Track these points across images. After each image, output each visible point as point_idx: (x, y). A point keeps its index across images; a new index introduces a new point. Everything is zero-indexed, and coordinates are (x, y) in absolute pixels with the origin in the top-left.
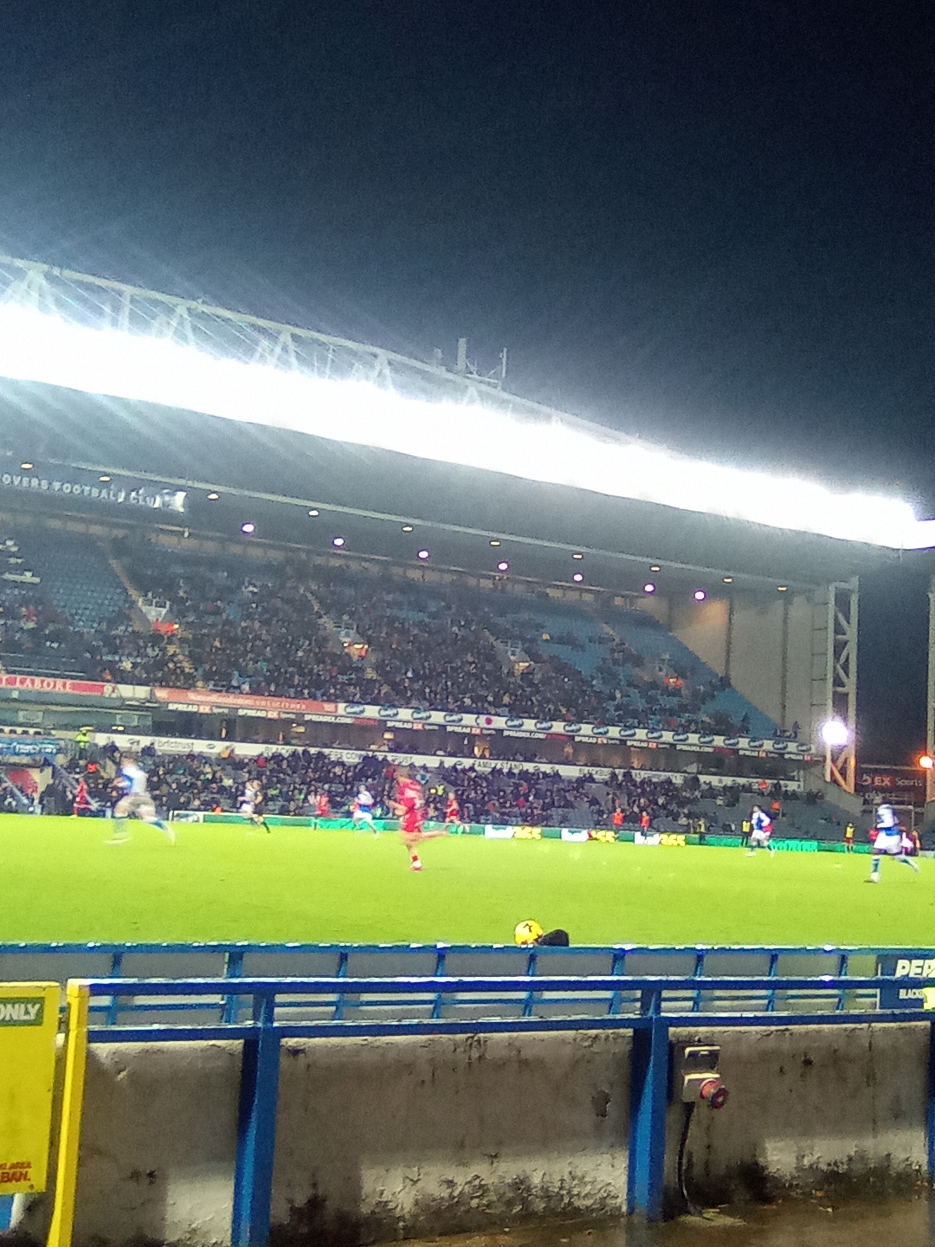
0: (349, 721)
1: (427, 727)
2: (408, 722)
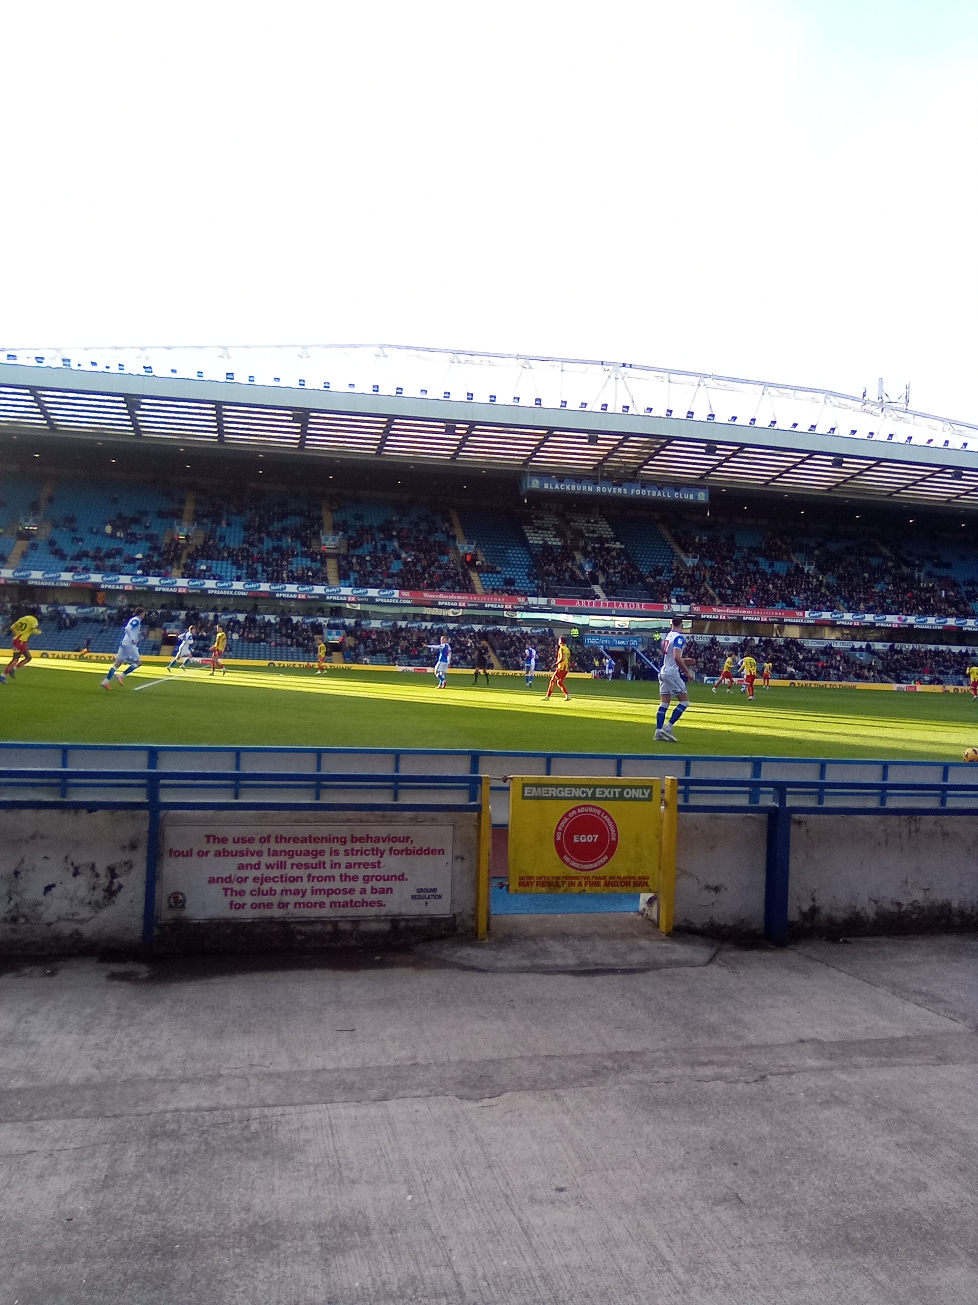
0: (812, 622)
1: (863, 624)
2: (850, 621)
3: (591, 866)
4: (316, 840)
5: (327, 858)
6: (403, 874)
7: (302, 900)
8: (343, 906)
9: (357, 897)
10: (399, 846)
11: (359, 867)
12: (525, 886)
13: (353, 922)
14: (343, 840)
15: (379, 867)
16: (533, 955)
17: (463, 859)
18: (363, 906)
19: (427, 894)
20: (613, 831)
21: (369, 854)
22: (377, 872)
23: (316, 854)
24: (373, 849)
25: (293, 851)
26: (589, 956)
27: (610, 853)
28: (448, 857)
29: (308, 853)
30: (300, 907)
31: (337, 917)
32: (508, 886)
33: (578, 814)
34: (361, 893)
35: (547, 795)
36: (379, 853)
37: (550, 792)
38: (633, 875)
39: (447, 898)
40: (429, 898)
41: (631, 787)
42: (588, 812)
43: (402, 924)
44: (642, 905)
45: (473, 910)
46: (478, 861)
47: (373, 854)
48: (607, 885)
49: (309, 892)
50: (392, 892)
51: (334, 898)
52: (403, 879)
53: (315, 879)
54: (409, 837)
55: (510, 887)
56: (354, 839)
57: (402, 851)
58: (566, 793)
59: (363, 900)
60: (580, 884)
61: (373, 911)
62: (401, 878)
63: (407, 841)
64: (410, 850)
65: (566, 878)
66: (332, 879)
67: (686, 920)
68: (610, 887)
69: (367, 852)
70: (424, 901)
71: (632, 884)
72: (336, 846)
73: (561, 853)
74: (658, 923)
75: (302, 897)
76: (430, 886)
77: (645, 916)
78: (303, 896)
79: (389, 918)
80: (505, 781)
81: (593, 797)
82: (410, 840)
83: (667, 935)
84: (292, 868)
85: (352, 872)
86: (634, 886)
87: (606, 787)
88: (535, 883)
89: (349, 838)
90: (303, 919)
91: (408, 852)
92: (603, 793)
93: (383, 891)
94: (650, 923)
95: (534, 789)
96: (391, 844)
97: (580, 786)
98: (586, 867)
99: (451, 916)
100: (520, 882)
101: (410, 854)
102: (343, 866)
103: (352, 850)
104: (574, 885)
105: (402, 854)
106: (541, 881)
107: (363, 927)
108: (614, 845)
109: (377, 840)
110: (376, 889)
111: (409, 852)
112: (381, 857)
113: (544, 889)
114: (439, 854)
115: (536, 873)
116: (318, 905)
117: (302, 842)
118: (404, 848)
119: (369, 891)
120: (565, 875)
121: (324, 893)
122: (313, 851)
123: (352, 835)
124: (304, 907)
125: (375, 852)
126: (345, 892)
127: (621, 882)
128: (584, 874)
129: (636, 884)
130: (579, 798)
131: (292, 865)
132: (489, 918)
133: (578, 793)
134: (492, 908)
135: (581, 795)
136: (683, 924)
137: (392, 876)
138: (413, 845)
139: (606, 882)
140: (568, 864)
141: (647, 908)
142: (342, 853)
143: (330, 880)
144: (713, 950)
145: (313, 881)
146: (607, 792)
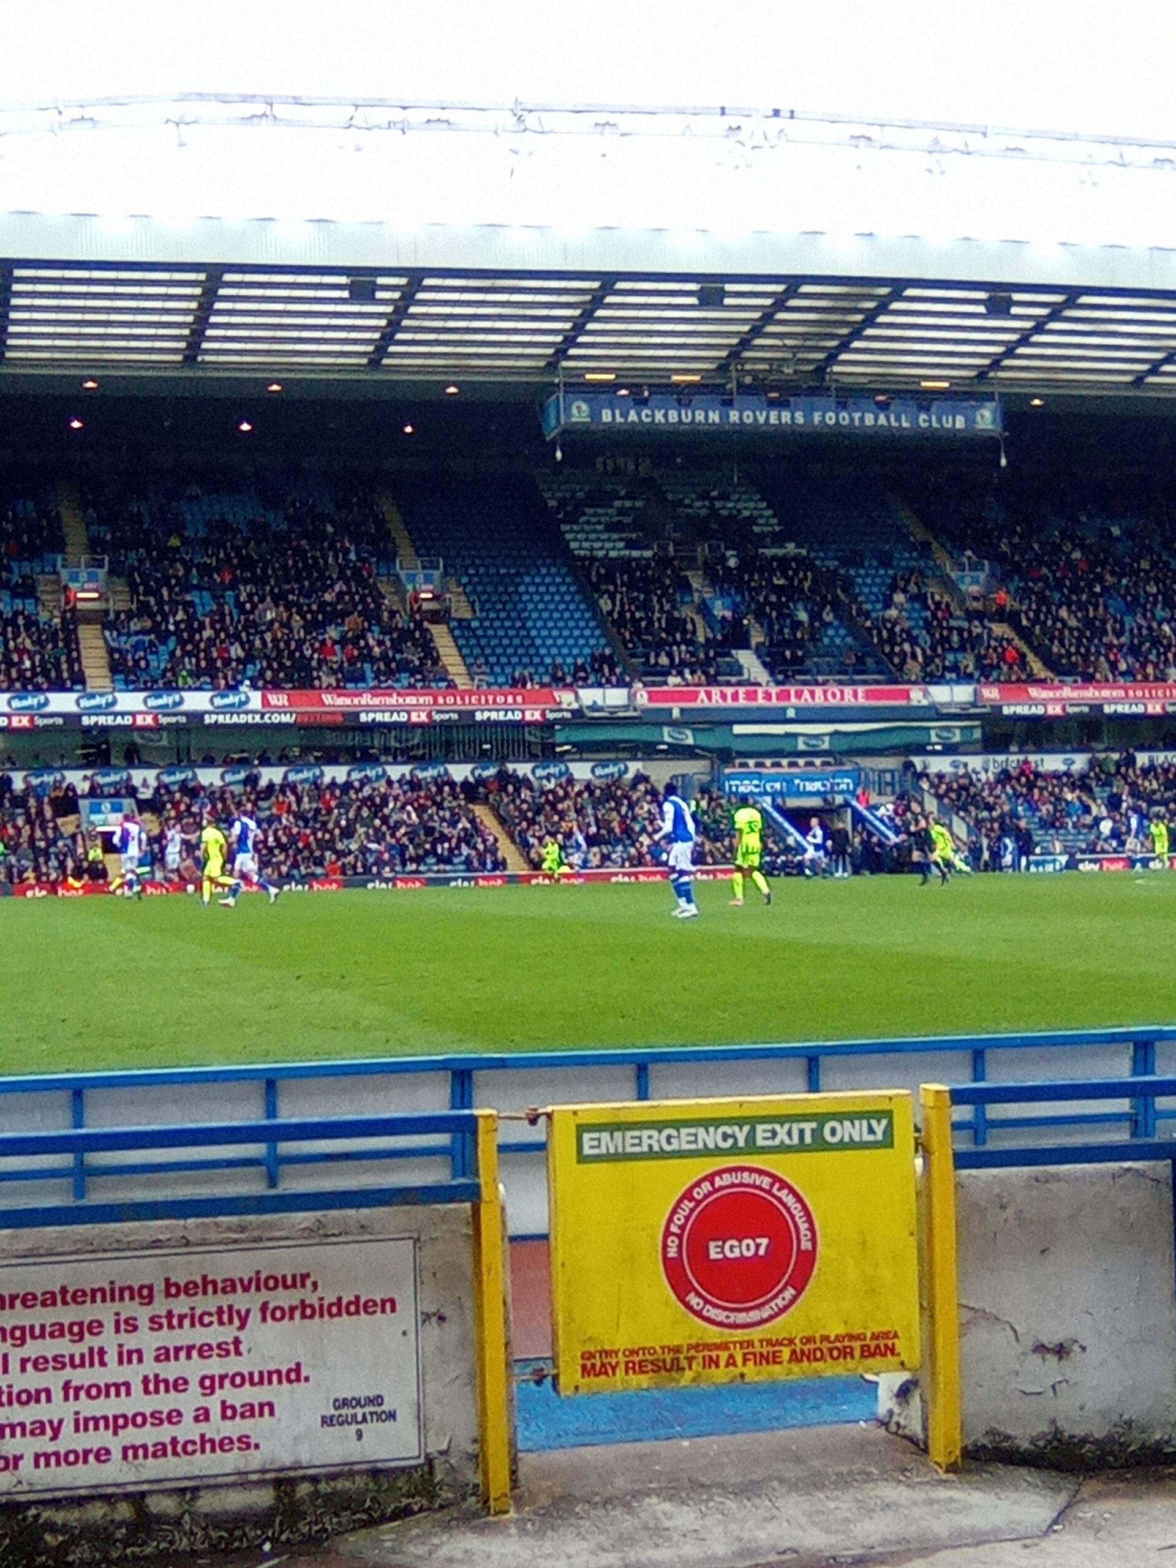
3: (755, 1316)
4: (78, 1297)
5: (108, 1340)
6: (298, 1365)
7: (51, 1448)
8: (155, 1455)
9: (189, 1430)
10: (283, 1298)
11: (189, 1357)
12: (596, 1375)
13: (183, 1491)
14: (146, 1295)
15: (238, 1353)
16: (625, 1540)
17: (442, 1319)
18: (203, 1451)
19: (359, 1412)
20: (803, 1227)
21: (211, 1323)
22: (232, 1365)
23: (79, 1331)
24: (220, 1311)
25: (22, 1329)
26: (762, 1535)
27: (800, 1283)
28: (406, 1316)
29: (59, 1330)
30: (48, 1464)
31: (143, 1482)
32: (556, 1378)
33: (716, 1190)
34: (197, 1419)
35: (637, 1149)
36: (237, 1322)
37: (646, 1142)
38: (857, 1331)
39: (406, 1415)
40: (364, 1420)
41: (840, 1117)
42: (742, 1185)
43: (304, 1489)
44: (885, 1402)
45: (475, 1441)
46: (480, 1320)
47: (221, 1323)
48: (795, 1357)
49: (68, 1428)
50: (272, 1413)
51: (131, 1435)
52: (298, 1379)
53: (82, 1394)
54: (308, 1275)
55: (562, 1379)
56: (172, 1289)
57: (292, 1309)
58: (683, 1140)
59: (202, 1436)
60: (731, 1362)
61: (230, 1461)
62: (295, 1375)
63: (303, 1285)
64: (312, 1307)
65: (696, 1347)
66: (123, 1389)
67: (991, 1433)
68: (805, 1363)
69: (207, 1319)
70: (354, 1428)
71: (857, 1353)
72: (129, 1308)
73: (680, 1288)
74: (926, 1443)
75: (53, 1439)
76: (363, 1392)
77: (893, 1428)
78: (55, 1436)
79: (269, 1476)
80: (533, 1121)
81: (751, 1148)
82: (308, 1283)
83: (947, 1471)
84: (23, 1369)
85: (171, 1370)
86: (862, 1356)
87: (781, 1119)
88: (622, 1366)
89: (159, 1287)
90: (59, 1494)
91: (306, 1311)
92: (774, 1134)
93: (250, 1411)
94: (906, 1443)
95: (605, 1136)
96: (265, 1295)
97: (717, 1122)
98: (742, 1318)
99: (422, 1460)
100: (584, 1367)
101: (312, 1316)
102: (149, 1356)
103: (170, 1315)
104: (717, 1366)
105: (292, 1318)
106: (636, 1359)
107: (207, 1503)
108: (808, 1259)
109: (230, 1286)
110: (233, 1408)
111: (308, 1312)
112: (242, 1327)
113: (644, 1380)
114: (383, 1311)
115: (622, 1341)
116: (91, 1458)
117: (44, 1304)
118: (296, 1303)
119: (216, 1412)
120: (693, 1341)
121: (107, 1427)
122: (71, 1325)
123: (167, 1280)
124: (58, 1463)
125: (225, 1317)
126: (157, 1418)
127: (831, 1350)
128: (739, 1335)
129: (868, 1353)
130: (718, 1152)
131: (24, 1362)
132: (514, 1460)
133: (712, 1138)
134: (520, 1436)
135: (722, 1145)
136: (985, 1441)
137: (270, 1373)
138: (320, 1292)
139: (794, 1352)
140: (698, 1314)
141: (896, 1410)
142: (143, 1323)
143: (118, 1394)
144: (1062, 1499)
145: (77, 1398)
146: (782, 1131)
